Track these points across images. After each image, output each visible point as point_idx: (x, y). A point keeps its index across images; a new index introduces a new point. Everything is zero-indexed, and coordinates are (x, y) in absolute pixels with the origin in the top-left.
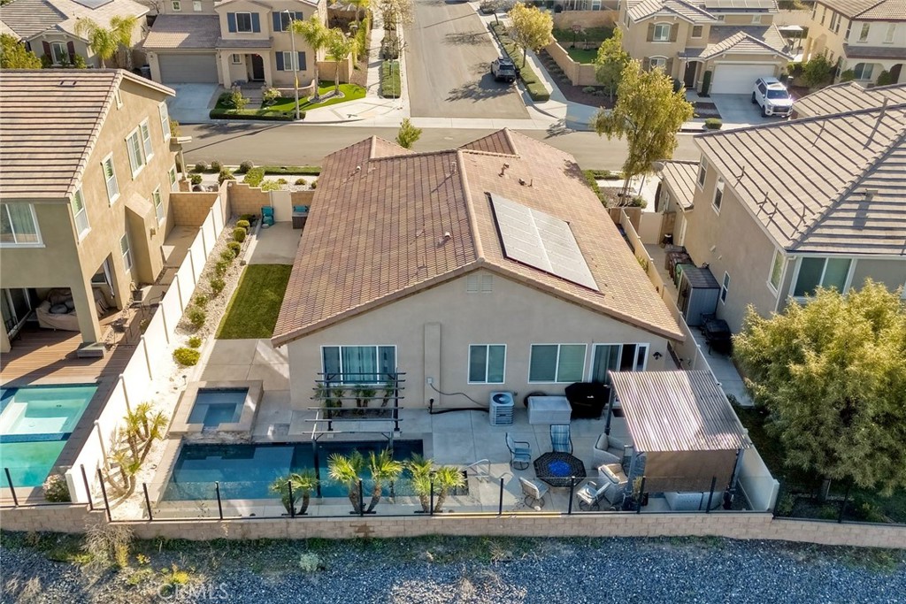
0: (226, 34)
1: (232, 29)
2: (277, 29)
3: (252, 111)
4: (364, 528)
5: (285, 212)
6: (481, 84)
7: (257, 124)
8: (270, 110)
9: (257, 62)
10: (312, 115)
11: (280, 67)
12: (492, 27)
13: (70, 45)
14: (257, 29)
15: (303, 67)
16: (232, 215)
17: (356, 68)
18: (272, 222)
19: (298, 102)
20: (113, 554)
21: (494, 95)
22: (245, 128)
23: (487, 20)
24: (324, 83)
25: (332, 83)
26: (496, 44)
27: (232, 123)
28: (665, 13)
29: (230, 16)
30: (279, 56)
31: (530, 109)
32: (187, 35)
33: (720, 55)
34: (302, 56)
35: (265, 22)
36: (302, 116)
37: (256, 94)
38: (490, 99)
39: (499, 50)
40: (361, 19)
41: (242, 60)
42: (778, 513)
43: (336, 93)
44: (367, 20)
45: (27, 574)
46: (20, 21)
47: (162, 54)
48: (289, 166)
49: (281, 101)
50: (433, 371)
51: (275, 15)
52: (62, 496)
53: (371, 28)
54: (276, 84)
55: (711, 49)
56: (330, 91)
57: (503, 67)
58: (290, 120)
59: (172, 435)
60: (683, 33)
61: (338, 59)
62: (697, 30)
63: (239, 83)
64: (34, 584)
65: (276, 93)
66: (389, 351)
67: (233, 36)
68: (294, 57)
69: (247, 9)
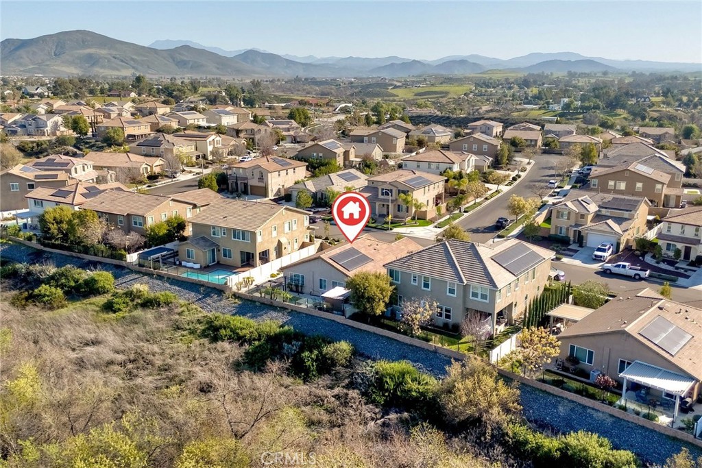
4: (272, 302)
8: (381, 226)
10: (397, 230)
17: (439, 214)
19: (395, 224)
20: (229, 296)
24: (419, 219)
28: (564, 206)
32: (370, 195)
35: (394, 193)
36: (391, 230)
41: (385, 206)
43: (416, 223)
45: (216, 294)
46: (318, 184)
50: (311, 284)
51: (399, 190)
52: (226, 283)
60: (573, 217)
62: (582, 216)
64: (216, 296)
66: (303, 277)
67: (382, 197)
68: (404, 208)
69: (389, 187)
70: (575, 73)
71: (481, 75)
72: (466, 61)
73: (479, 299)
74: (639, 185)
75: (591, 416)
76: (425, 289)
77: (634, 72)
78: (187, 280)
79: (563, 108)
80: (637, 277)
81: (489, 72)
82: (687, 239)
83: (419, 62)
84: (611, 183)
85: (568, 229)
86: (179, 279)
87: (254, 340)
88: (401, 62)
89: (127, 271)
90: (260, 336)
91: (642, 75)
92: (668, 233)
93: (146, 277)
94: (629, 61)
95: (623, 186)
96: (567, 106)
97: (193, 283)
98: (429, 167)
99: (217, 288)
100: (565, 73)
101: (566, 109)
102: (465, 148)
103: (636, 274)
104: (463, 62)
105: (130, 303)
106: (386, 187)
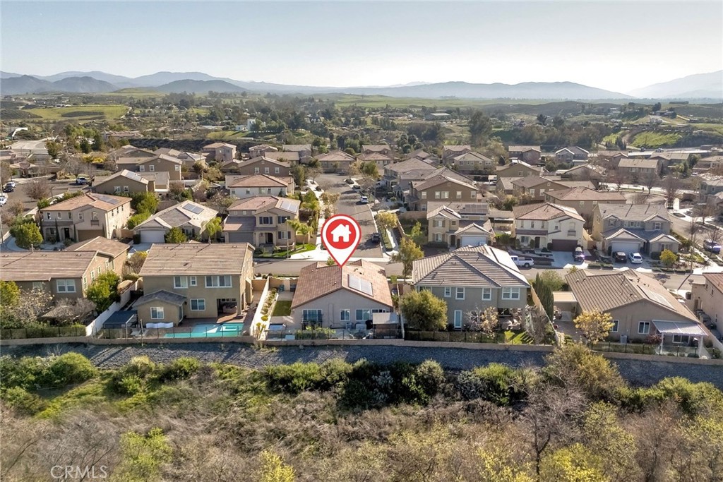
0: (258, 225)
1: (261, 223)
2: (279, 222)
3: (270, 255)
4: (313, 343)
5: (287, 286)
6: (366, 244)
7: (271, 260)
8: (277, 255)
9: (270, 236)
10: (294, 257)
11: (280, 238)
12: (376, 217)
13: (193, 230)
14: (271, 223)
15: (289, 237)
16: (270, 288)
17: (311, 237)
18: (283, 290)
19: (288, 251)
20: (259, 346)
21: (370, 248)
22: (267, 261)
23: (374, 213)
24: (298, 244)
25: (302, 244)
26: (376, 226)
27: (261, 260)
28: (439, 216)
29: (261, 218)
30: (280, 233)
31: (384, 254)
32: (241, 225)
33: (462, 233)
34: (289, 233)
35: (275, 220)
36: (290, 257)
37: (270, 248)
38: (368, 250)
39: (377, 229)
40: (314, 215)
41: (264, 235)
42: (406, 339)
43: (303, 248)
44: (317, 215)
45: (242, 348)
46: (171, 220)
47: (230, 233)
48: (286, 274)
49: (280, 251)
50: (331, 317)
51: (279, 217)
52: (248, 334)
53: (319, 218)
54: (278, 244)
55: (460, 230)
56: (300, 247)
57: (375, 237)
58: (285, 258)
59: (266, 331)
60: (447, 224)
61: (304, 234)
62: (454, 223)
63: (263, 244)
64: (244, 349)
65: (278, 248)
66: (319, 311)
67: (261, 226)
68: (286, 235)
69: (268, 215)
70: (217, 94)
71: (117, 94)
72: (91, 78)
73: (511, 298)
74: (459, 193)
75: (656, 366)
76: (459, 299)
77: (269, 94)
78: (189, 341)
79: (252, 129)
80: (527, 266)
81: (125, 91)
82: (537, 231)
83: (31, 77)
84: (437, 194)
85: (443, 235)
86: (178, 342)
87: (338, 381)
88: (8, 78)
89: (92, 347)
90: (340, 377)
91: (275, 96)
92: (533, 229)
93: (128, 348)
94: (254, 82)
95: (446, 195)
96: (255, 127)
97: (199, 343)
98: (260, 193)
99: (237, 341)
100: (207, 94)
101: (255, 130)
102: (257, 172)
103: (526, 264)
104: (86, 79)
105: (142, 381)
106: (264, 215)
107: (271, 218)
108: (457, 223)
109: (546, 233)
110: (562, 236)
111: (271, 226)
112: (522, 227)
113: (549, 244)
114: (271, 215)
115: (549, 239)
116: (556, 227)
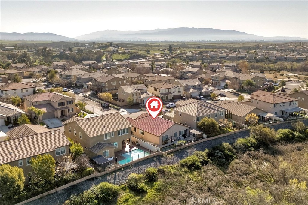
2: (68, 104)
11: (68, 112)
14: (64, 105)
28: (135, 91)
29: (58, 103)
30: (68, 109)
32: (45, 109)
33: (144, 97)
34: (73, 109)
51: (67, 102)
60: (137, 94)
62: (139, 94)
67: (59, 107)
68: (71, 109)
69: (62, 101)
73: (221, 116)
85: (137, 99)
106: (60, 102)
107: (64, 102)
108: (141, 94)
109: (170, 93)
110: (176, 94)
111: (64, 106)
112: (166, 92)
113: (173, 97)
114: (64, 101)
115: (172, 95)
116: (174, 90)
